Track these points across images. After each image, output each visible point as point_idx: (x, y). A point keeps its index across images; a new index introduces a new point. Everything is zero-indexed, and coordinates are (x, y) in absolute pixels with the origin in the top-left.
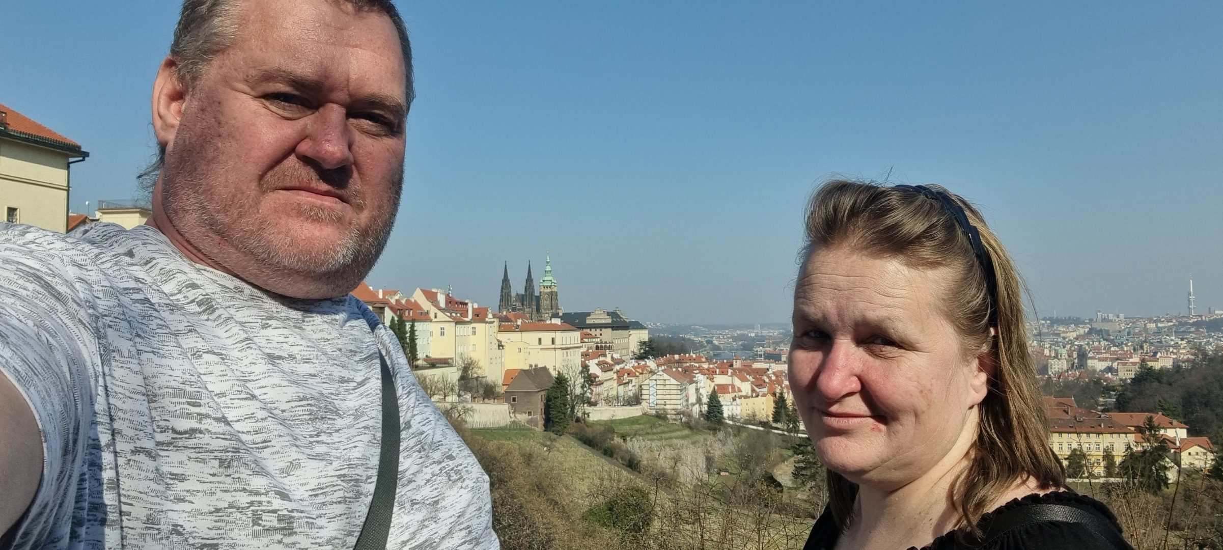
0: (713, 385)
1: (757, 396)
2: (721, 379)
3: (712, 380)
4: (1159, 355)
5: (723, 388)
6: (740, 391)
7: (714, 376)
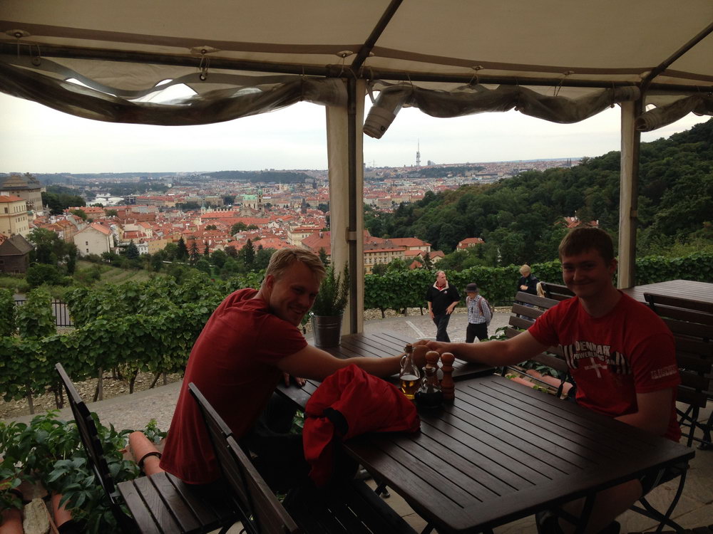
0: (123, 232)
1: (159, 238)
2: (130, 227)
3: (122, 228)
4: (401, 194)
5: (131, 235)
6: (145, 235)
7: (123, 225)
